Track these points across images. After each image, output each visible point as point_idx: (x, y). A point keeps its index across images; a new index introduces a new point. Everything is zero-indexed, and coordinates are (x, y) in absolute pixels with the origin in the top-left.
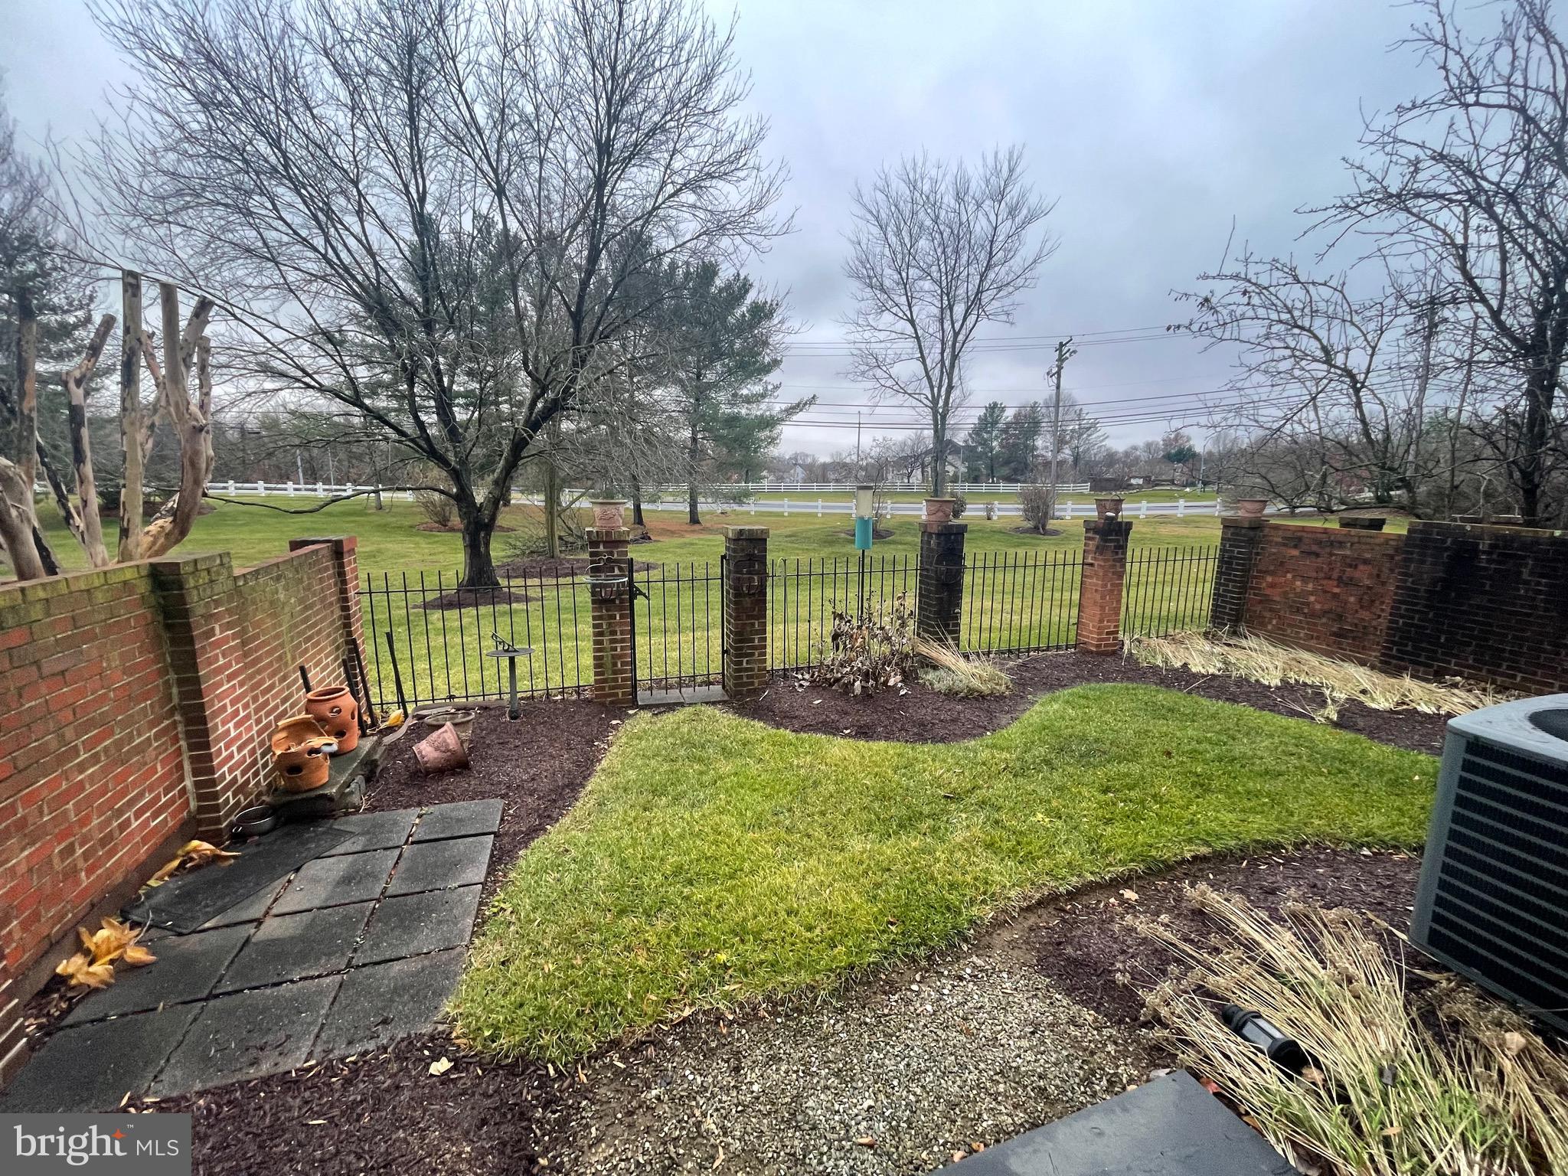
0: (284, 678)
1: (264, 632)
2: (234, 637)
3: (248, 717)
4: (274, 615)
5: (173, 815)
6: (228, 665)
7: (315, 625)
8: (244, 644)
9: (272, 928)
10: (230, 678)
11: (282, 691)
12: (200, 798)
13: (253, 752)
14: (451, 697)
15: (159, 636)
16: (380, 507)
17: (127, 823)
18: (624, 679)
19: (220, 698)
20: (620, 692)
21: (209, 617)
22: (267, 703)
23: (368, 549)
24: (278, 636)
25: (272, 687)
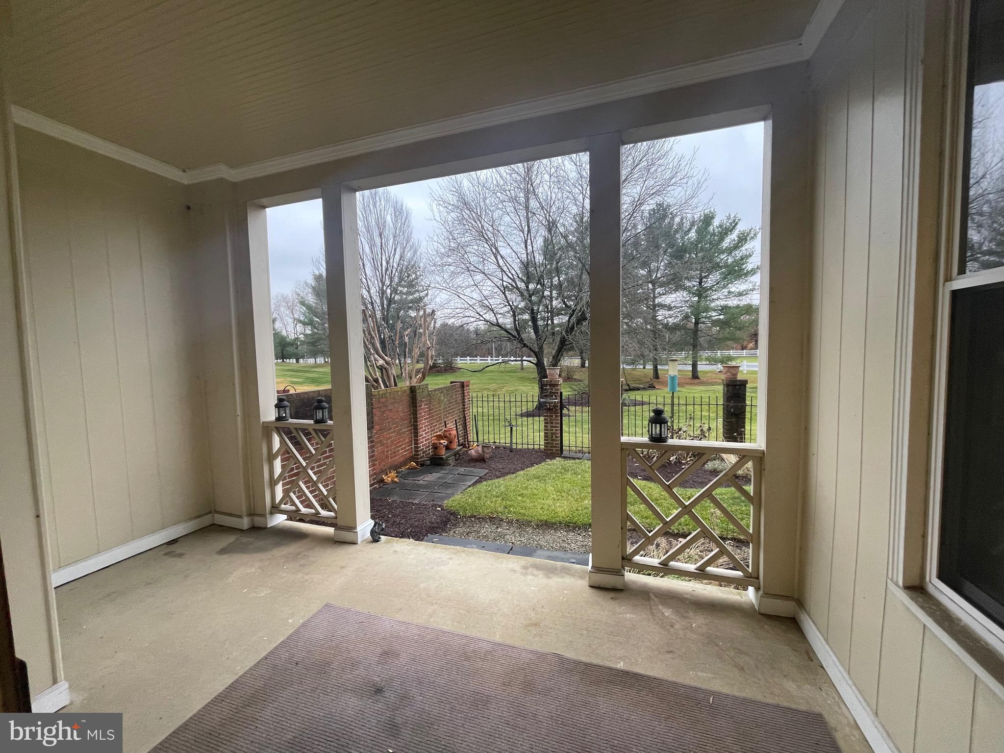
0: (440, 424)
1: (436, 408)
2: (427, 408)
3: (428, 432)
4: (439, 404)
5: (409, 453)
6: (425, 416)
7: (452, 409)
8: (430, 410)
9: (421, 482)
10: (425, 419)
11: (439, 427)
12: (415, 451)
13: (429, 443)
14: (495, 442)
15: (410, 405)
16: (522, 369)
17: (398, 451)
18: (556, 444)
19: (422, 424)
20: (554, 449)
21: (421, 401)
22: (434, 430)
23: (511, 389)
24: (440, 410)
25: (436, 425)
